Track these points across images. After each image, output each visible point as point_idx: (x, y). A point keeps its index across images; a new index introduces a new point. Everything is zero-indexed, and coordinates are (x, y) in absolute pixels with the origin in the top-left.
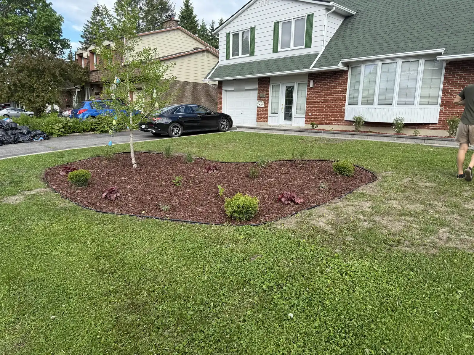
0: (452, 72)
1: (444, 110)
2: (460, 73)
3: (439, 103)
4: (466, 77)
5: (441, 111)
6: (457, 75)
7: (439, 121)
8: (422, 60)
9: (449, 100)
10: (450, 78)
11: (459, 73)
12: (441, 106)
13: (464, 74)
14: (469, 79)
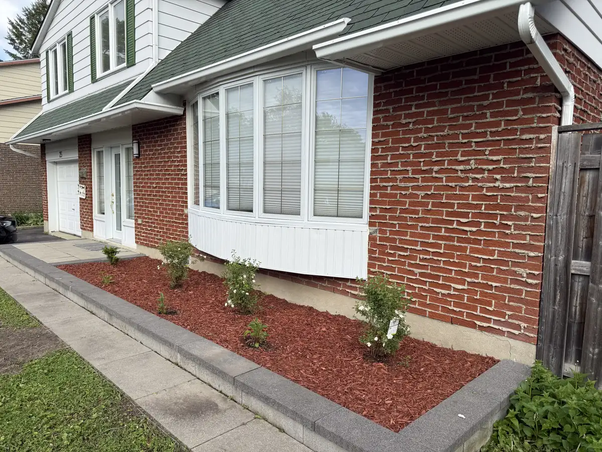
0: (390, 107)
1: (381, 239)
2: (414, 110)
3: (366, 213)
4: (432, 121)
5: (371, 238)
6: (407, 116)
7: (369, 272)
8: (309, 71)
9: (390, 203)
10: (387, 127)
11: (410, 108)
12: (371, 224)
13: (425, 110)
14: (442, 129)
